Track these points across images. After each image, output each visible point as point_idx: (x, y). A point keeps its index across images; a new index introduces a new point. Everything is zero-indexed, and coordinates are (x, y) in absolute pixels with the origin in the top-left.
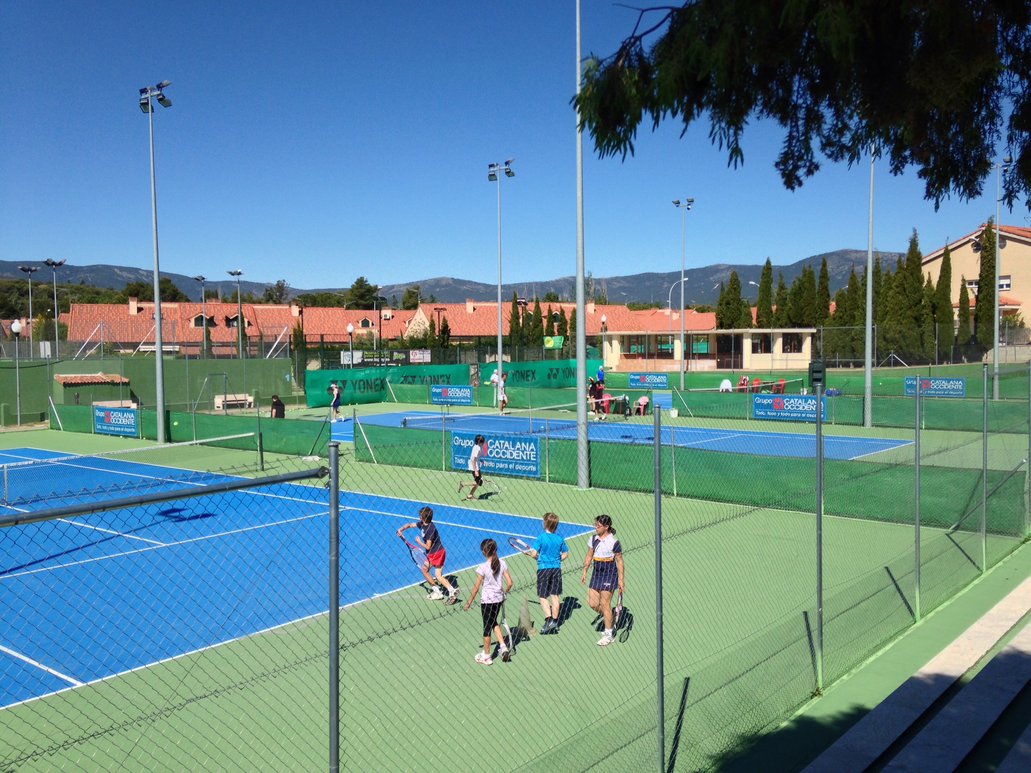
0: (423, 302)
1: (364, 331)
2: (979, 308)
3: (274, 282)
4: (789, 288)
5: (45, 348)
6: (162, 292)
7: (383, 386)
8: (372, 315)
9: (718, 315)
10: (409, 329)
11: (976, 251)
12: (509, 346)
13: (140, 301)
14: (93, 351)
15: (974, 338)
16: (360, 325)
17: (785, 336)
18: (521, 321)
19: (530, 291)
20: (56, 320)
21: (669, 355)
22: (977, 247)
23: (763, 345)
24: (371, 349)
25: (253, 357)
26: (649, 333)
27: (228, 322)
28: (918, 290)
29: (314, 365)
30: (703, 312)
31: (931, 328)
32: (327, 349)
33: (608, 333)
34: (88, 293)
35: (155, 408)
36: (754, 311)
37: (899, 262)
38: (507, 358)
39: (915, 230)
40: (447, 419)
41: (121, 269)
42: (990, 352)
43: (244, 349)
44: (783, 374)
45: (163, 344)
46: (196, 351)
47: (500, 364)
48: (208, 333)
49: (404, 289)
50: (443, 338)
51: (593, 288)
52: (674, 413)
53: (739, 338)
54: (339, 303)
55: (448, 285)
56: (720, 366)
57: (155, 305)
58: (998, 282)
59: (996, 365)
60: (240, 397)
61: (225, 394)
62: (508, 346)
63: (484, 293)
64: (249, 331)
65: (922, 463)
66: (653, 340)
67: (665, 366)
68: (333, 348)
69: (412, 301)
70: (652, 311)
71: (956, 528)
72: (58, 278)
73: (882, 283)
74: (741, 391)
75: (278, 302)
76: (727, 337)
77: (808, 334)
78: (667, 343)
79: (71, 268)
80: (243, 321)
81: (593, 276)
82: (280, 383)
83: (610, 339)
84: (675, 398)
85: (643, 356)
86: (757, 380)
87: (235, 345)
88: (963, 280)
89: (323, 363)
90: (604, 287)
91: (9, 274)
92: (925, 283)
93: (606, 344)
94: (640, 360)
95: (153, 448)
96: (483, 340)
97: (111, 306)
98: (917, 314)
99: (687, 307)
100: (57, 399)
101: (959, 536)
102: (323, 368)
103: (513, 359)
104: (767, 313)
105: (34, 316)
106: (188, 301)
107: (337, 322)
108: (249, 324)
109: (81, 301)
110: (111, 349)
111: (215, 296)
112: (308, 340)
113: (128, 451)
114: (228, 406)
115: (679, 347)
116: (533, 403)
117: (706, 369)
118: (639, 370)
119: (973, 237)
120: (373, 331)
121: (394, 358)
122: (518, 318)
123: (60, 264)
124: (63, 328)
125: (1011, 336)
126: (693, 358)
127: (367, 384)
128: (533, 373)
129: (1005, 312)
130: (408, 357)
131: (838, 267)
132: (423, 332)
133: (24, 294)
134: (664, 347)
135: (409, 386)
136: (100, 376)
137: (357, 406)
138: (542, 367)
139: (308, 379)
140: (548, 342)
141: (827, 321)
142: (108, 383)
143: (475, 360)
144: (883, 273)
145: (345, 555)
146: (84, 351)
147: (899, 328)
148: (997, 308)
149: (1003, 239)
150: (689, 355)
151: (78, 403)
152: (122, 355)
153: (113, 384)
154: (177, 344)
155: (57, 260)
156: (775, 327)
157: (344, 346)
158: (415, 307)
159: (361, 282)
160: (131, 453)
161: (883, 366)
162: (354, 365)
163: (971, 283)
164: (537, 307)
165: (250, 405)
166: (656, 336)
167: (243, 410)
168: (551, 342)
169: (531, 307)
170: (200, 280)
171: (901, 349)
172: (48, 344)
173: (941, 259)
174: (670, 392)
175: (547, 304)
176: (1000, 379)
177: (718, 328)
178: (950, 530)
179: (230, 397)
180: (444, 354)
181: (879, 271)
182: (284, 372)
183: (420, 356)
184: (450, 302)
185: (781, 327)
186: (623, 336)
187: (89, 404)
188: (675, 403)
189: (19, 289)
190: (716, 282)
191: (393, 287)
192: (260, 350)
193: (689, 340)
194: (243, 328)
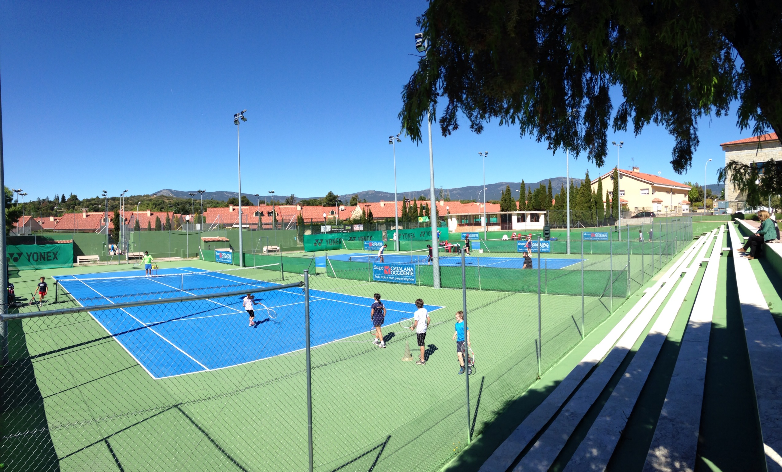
0: (359, 202)
1: (332, 216)
2: (613, 204)
3: (289, 195)
4: (533, 193)
5: (198, 226)
6: (242, 202)
7: (340, 242)
8: (335, 209)
9: (501, 205)
10: (353, 215)
11: (612, 179)
12: (402, 222)
13: (234, 206)
14: (215, 227)
15: (612, 215)
16: (330, 213)
17: (531, 214)
18: (407, 210)
19: (412, 196)
20: (202, 215)
21: (479, 224)
22: (612, 178)
23: (522, 218)
24: (334, 225)
25: (279, 229)
26: (470, 214)
27: (269, 214)
28: (590, 195)
29: (308, 233)
30: (494, 204)
31: (595, 211)
32: (314, 225)
33: (450, 215)
34: (214, 203)
35: (239, 252)
36: (517, 204)
37: (582, 183)
38: (401, 228)
39: (587, 170)
40: (371, 257)
41: (227, 192)
42: (617, 221)
43: (275, 226)
44: (531, 232)
45: (242, 224)
46: (255, 227)
47: (397, 230)
48: (261, 219)
49: (351, 197)
50: (370, 219)
51: (443, 194)
52: (481, 251)
53: (510, 216)
54: (320, 204)
55: (372, 194)
56: (502, 228)
57: (239, 207)
58: (620, 193)
59: (620, 226)
60: (274, 247)
61: (268, 246)
62: (400, 222)
63: (389, 197)
64: (278, 218)
65: (584, 269)
66: (472, 217)
67: (477, 229)
68: (317, 225)
69: (355, 202)
70: (472, 204)
71: (602, 296)
72: (203, 197)
73: (574, 192)
74: (513, 239)
75: (291, 204)
76: (505, 215)
77: (542, 214)
78: (479, 218)
79: (208, 193)
80: (275, 213)
81: (443, 188)
82: (292, 241)
83: (451, 217)
84: (481, 244)
85: (467, 225)
86: (520, 234)
87: (271, 224)
88: (607, 191)
89: (312, 231)
90: (448, 193)
91: (186, 197)
92: (592, 192)
93: (449, 220)
94: (466, 227)
95: (238, 269)
96: (389, 219)
97: (223, 208)
98: (589, 205)
99: (488, 202)
100: (202, 248)
101: (603, 299)
102: (312, 234)
103: (404, 228)
104: (523, 204)
105: (194, 213)
106: (253, 205)
107: (319, 213)
108: (278, 215)
109: (211, 206)
110: (222, 227)
111: (264, 203)
112: (305, 221)
113: (228, 270)
114: (269, 251)
115: (483, 220)
116: (414, 248)
117: (496, 230)
118: (466, 231)
119: (610, 174)
120: (336, 216)
121: (346, 229)
122: (406, 209)
123: (204, 192)
124: (205, 218)
125: (625, 215)
126: (490, 225)
127: (333, 241)
128: (414, 234)
129: (623, 205)
130: (352, 228)
131: (558, 184)
132: (359, 216)
133: (191, 205)
134: (477, 220)
135: (353, 242)
136: (218, 238)
137: (328, 252)
138: (416, 232)
139: (305, 239)
140: (420, 219)
141: (551, 208)
142: (221, 241)
143: (385, 229)
144: (575, 187)
145: (312, 323)
146: (212, 227)
147: (581, 211)
148: (620, 203)
149: (621, 175)
150: (488, 224)
151: (209, 249)
152: (227, 229)
153: (223, 241)
154: (248, 224)
155: (203, 190)
156: (527, 210)
157: (322, 224)
158: (356, 205)
159: (330, 194)
160: (229, 271)
161: (575, 227)
162: (327, 232)
163: (610, 193)
164: (415, 203)
165: (278, 251)
166: (473, 215)
167: (275, 253)
168: (421, 220)
169: (412, 203)
170: (257, 196)
171: (583, 220)
172: (199, 225)
173: (598, 183)
174: (479, 241)
175: (420, 202)
176: (621, 232)
177: (501, 211)
178: (600, 297)
179: (270, 247)
180: (370, 226)
181: (573, 187)
182: (293, 236)
183: (358, 228)
184: (373, 202)
185: (530, 210)
186: (458, 216)
187: (214, 250)
188: (482, 246)
189: (189, 203)
190: (501, 190)
191: (345, 195)
192: (282, 226)
193: (488, 217)
194: (275, 217)
